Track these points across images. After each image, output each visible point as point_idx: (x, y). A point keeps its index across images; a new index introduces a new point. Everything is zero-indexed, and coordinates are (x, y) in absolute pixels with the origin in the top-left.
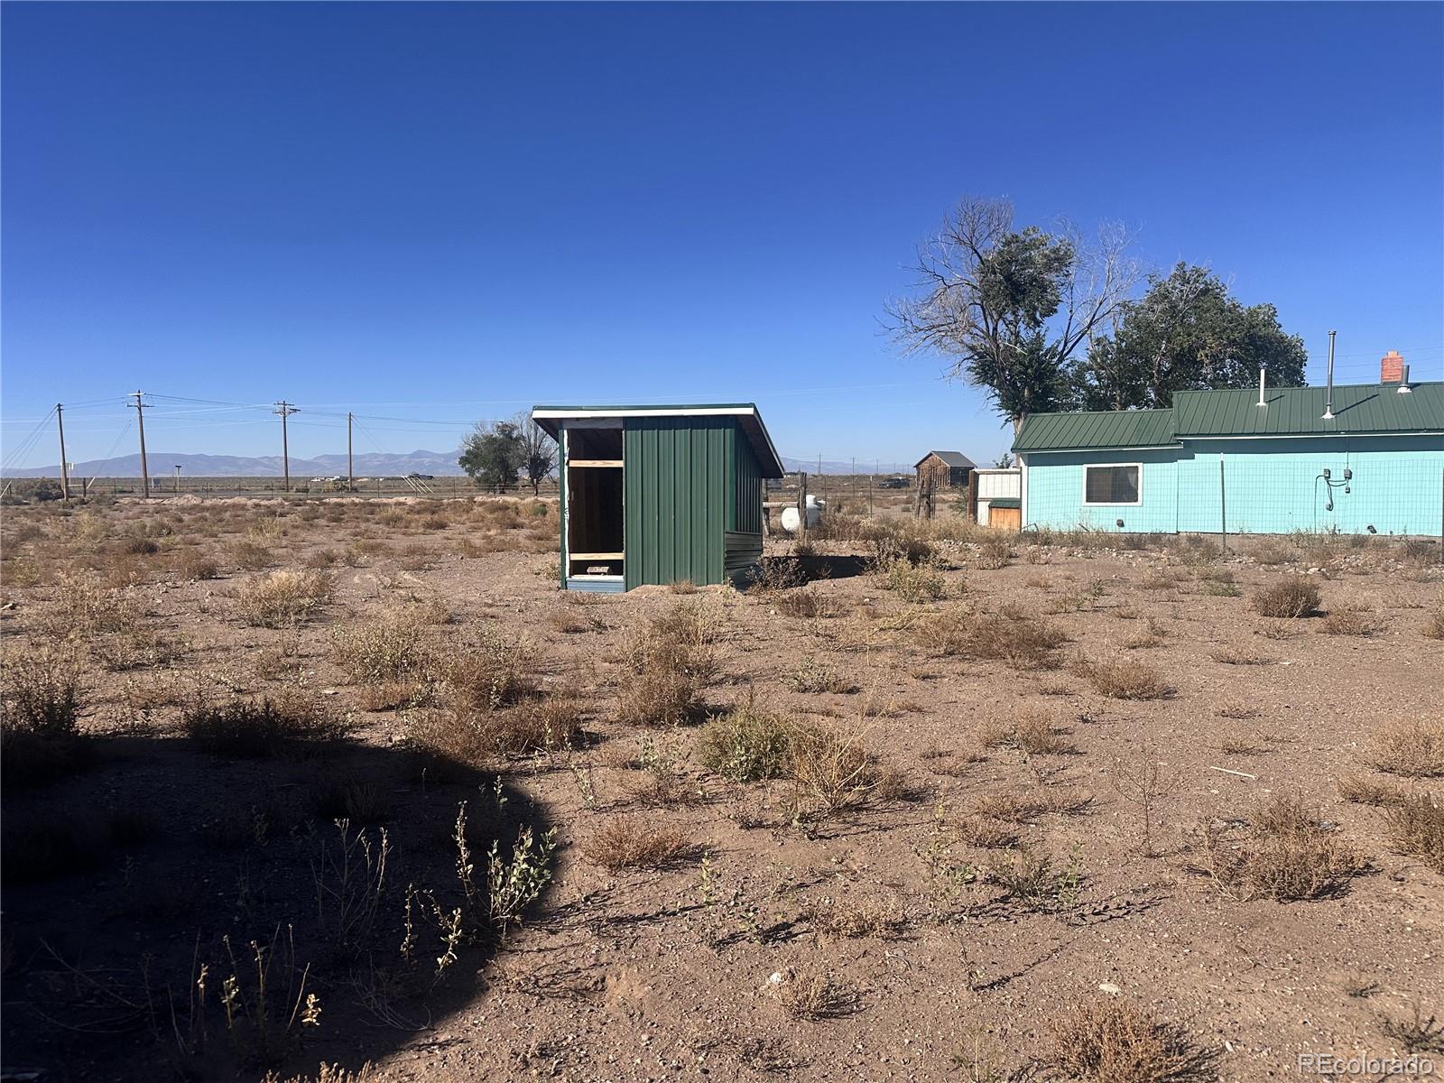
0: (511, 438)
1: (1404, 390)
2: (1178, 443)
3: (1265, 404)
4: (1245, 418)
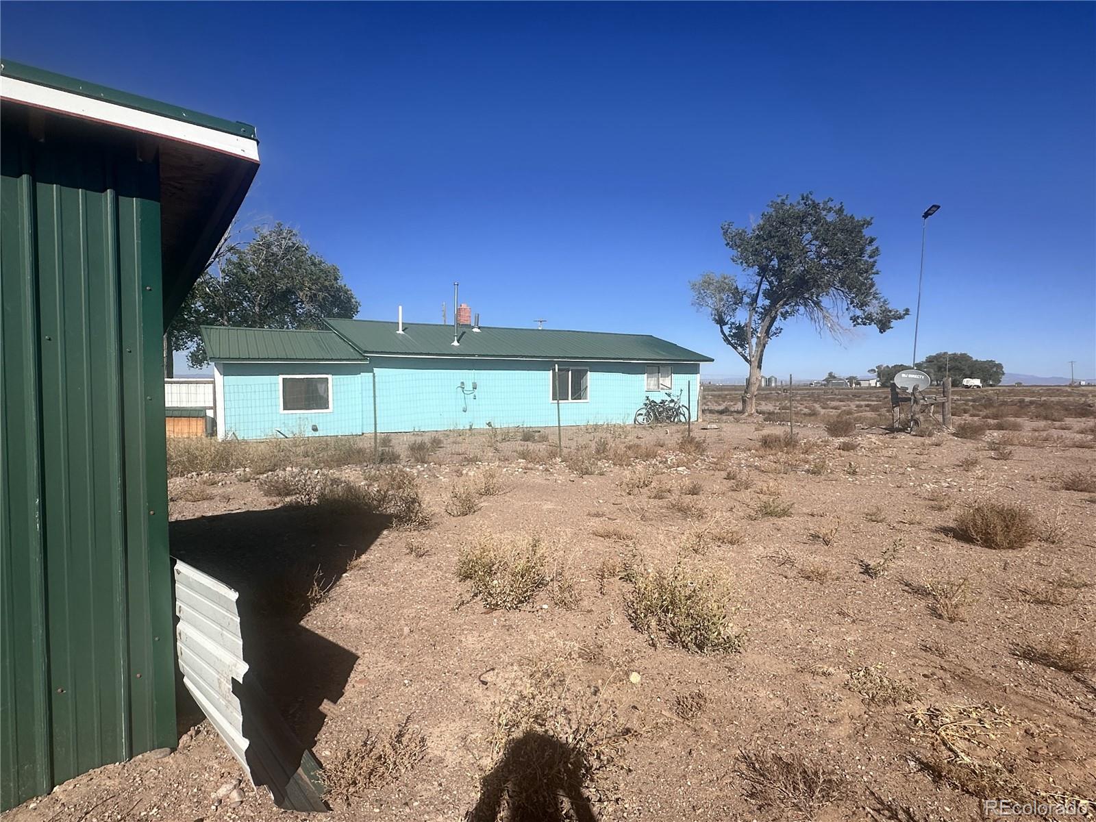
1: (476, 330)
2: (365, 358)
3: (402, 333)
4: (401, 342)
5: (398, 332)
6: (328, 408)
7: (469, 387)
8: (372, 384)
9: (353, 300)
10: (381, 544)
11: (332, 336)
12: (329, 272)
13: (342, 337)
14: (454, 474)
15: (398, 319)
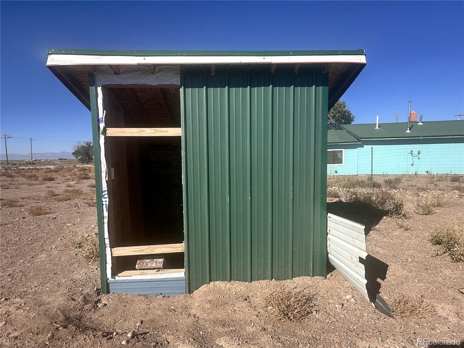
0: (90, 146)
1: (420, 124)
2: (360, 141)
3: (378, 128)
4: (377, 132)
5: (376, 128)
6: (342, 163)
7: (415, 153)
8: (371, 152)
9: (351, 116)
10: (384, 222)
11: (344, 132)
12: (341, 104)
13: (349, 132)
14: (415, 195)
15: (376, 122)
